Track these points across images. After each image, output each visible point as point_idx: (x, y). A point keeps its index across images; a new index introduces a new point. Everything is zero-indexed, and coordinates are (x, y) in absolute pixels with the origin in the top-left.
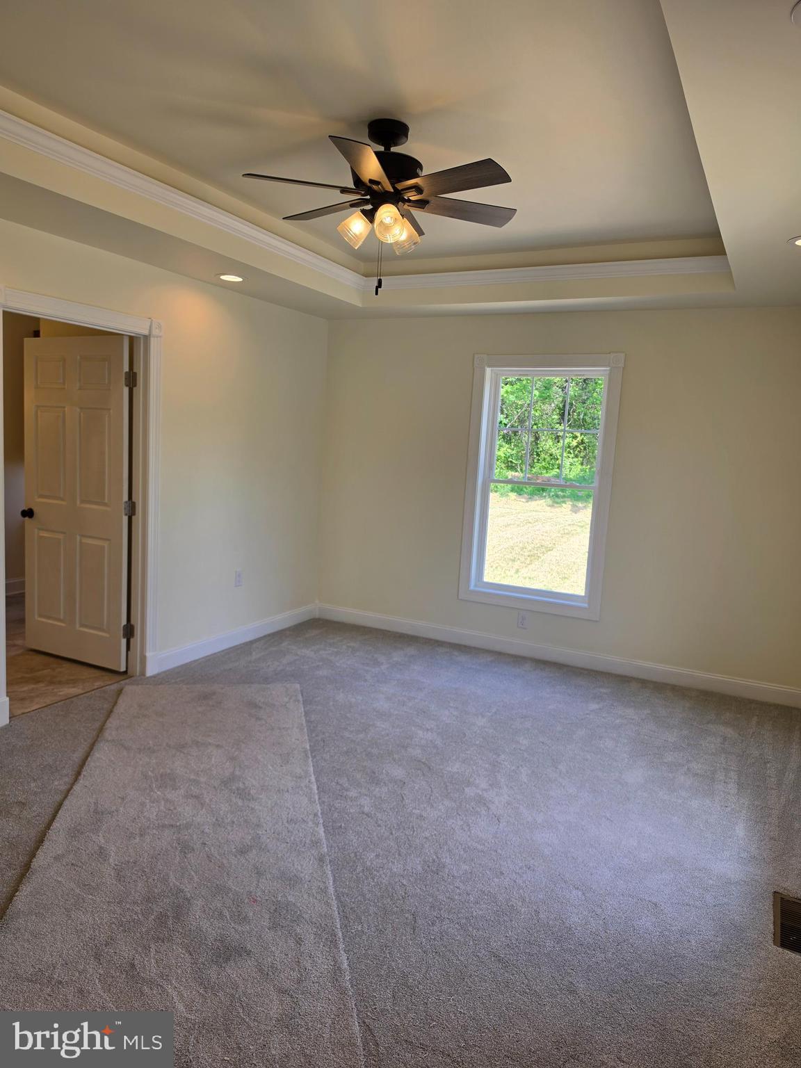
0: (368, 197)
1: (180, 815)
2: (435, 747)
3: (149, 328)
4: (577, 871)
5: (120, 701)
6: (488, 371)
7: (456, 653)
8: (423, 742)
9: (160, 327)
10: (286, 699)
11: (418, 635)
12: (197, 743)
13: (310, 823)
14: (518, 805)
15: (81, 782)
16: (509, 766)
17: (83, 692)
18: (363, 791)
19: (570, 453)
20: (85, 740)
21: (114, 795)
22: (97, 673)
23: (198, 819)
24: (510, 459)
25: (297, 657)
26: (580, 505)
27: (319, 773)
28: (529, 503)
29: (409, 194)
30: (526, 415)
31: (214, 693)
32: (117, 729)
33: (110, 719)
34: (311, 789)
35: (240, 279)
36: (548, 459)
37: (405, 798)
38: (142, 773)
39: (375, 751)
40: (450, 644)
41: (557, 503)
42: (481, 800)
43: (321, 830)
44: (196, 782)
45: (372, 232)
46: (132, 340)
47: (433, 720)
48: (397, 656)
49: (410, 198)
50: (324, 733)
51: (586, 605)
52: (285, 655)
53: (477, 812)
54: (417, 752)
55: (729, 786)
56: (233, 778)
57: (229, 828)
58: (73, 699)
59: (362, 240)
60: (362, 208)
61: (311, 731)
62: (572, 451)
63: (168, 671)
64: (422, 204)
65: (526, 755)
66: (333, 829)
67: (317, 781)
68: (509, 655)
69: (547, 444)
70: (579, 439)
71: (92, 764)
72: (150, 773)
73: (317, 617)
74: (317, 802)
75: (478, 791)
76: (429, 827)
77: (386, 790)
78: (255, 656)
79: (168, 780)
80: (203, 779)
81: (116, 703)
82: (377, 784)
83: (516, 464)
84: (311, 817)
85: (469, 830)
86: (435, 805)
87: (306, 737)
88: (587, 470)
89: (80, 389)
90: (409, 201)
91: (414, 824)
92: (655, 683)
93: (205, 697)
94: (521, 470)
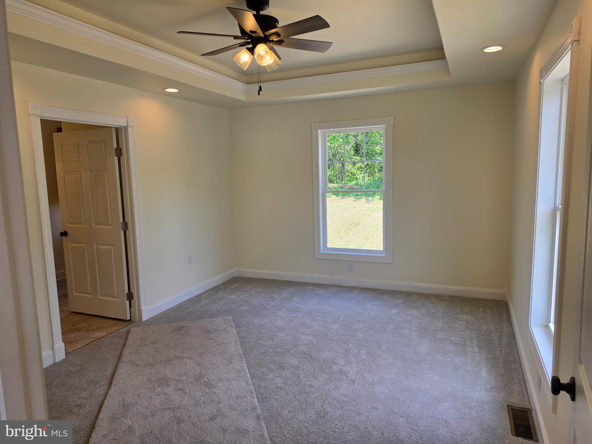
0: (249, 40)
1: (173, 401)
2: (313, 344)
3: (126, 122)
4: (401, 406)
5: (129, 337)
6: (320, 131)
7: (316, 289)
8: (306, 342)
9: (133, 121)
10: (225, 326)
11: (294, 281)
12: (177, 358)
13: (249, 397)
14: (363, 372)
15: (113, 388)
16: (355, 351)
17: (107, 334)
18: (276, 374)
19: (361, 171)
20: (112, 363)
21: (133, 394)
22: (114, 322)
23: (184, 403)
24: (330, 177)
25: (228, 301)
26: (370, 199)
27: (249, 366)
28: (343, 200)
29: (272, 38)
30: (337, 152)
31: (183, 327)
32: (130, 354)
33: (125, 349)
34: (246, 377)
35: (176, 91)
36: (350, 175)
37: (300, 376)
38: (148, 378)
39: (279, 350)
40: (312, 284)
41: (358, 199)
42: (342, 372)
43: (256, 400)
44: (180, 381)
45: (254, 60)
46: (117, 129)
47: (309, 328)
48: (284, 294)
49: (274, 40)
50: (249, 343)
51: (384, 255)
52: (221, 301)
53: (341, 379)
54: (303, 348)
55: (474, 348)
56: (201, 376)
57: (203, 406)
58: (101, 339)
59: (248, 65)
60: (246, 47)
61: (242, 343)
62: (362, 170)
63: (155, 316)
64: (280, 42)
65: (363, 343)
66: (262, 399)
67: (249, 372)
68: (345, 286)
69: (349, 167)
70: (366, 163)
71: (118, 377)
72: (152, 379)
73: (236, 276)
74: (251, 384)
75: (340, 367)
76: (316, 391)
77: (289, 373)
78: (204, 302)
79: (164, 381)
80: (184, 379)
81: (127, 339)
82: (283, 369)
83: (334, 180)
84: (249, 393)
85: (338, 390)
86: (317, 378)
87: (240, 347)
88: (372, 180)
89: (88, 160)
90: (273, 41)
91: (307, 390)
92: (425, 294)
93: (178, 330)
94: (337, 182)
